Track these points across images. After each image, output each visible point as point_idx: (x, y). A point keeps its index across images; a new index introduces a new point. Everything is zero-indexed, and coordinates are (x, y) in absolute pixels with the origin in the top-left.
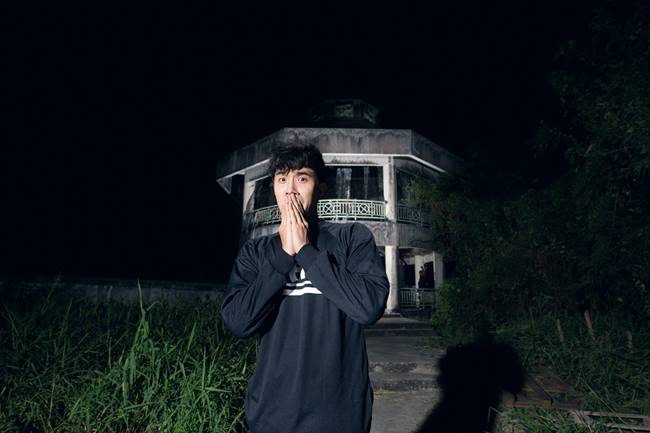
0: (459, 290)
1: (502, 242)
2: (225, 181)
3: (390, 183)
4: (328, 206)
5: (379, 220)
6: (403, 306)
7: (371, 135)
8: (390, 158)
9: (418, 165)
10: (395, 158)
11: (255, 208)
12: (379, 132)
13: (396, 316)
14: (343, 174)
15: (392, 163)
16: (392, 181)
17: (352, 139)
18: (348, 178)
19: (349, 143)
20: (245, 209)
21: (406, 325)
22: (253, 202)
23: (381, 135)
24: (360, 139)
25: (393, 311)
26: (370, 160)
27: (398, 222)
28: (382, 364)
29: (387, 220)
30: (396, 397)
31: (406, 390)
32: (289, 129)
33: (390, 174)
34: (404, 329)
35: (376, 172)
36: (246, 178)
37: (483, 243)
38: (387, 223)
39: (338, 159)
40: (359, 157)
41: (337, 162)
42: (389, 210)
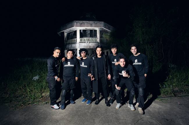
2: (59, 33)
4: (85, 39)
5: (96, 42)
7: (94, 23)
9: (105, 30)
11: (67, 40)
12: (96, 22)
14: (88, 31)
15: (99, 29)
16: (99, 34)
17: (90, 23)
18: (89, 33)
19: (89, 25)
20: (65, 40)
22: (67, 38)
24: (92, 24)
26: (94, 28)
27: (100, 43)
29: (98, 42)
32: (75, 21)
33: (99, 32)
35: (96, 31)
36: (65, 32)
40: (91, 28)
41: (86, 29)
42: (98, 40)
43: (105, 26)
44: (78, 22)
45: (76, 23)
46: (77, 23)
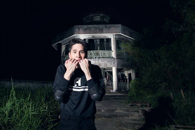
0: (138, 83)
1: (155, 65)
2: (54, 45)
3: (114, 44)
4: (91, 53)
5: (110, 58)
6: (119, 89)
7: (106, 27)
8: (113, 35)
9: (124, 37)
10: (115, 35)
11: (65, 55)
12: (109, 25)
13: (117, 93)
14: (96, 41)
15: (114, 37)
16: (115, 43)
17: (99, 28)
18: (99, 43)
19: (98, 30)
20: (62, 55)
21: (119, 96)
22: (65, 52)
23: (109, 27)
24: (102, 28)
25: (116, 91)
26: (106, 36)
27: (117, 58)
28: (104, 109)
29: (113, 58)
30: (107, 120)
31: (112, 118)
32: (76, 26)
33: (114, 41)
34: (118, 97)
35: (109, 40)
36: (62, 44)
37: (149, 65)
38: (113, 59)
39: (95, 36)
40: (102, 35)
41: (94, 37)
42: (113, 54)
43: (124, 31)
44: (81, 27)
45: (77, 29)
46: (79, 28)
